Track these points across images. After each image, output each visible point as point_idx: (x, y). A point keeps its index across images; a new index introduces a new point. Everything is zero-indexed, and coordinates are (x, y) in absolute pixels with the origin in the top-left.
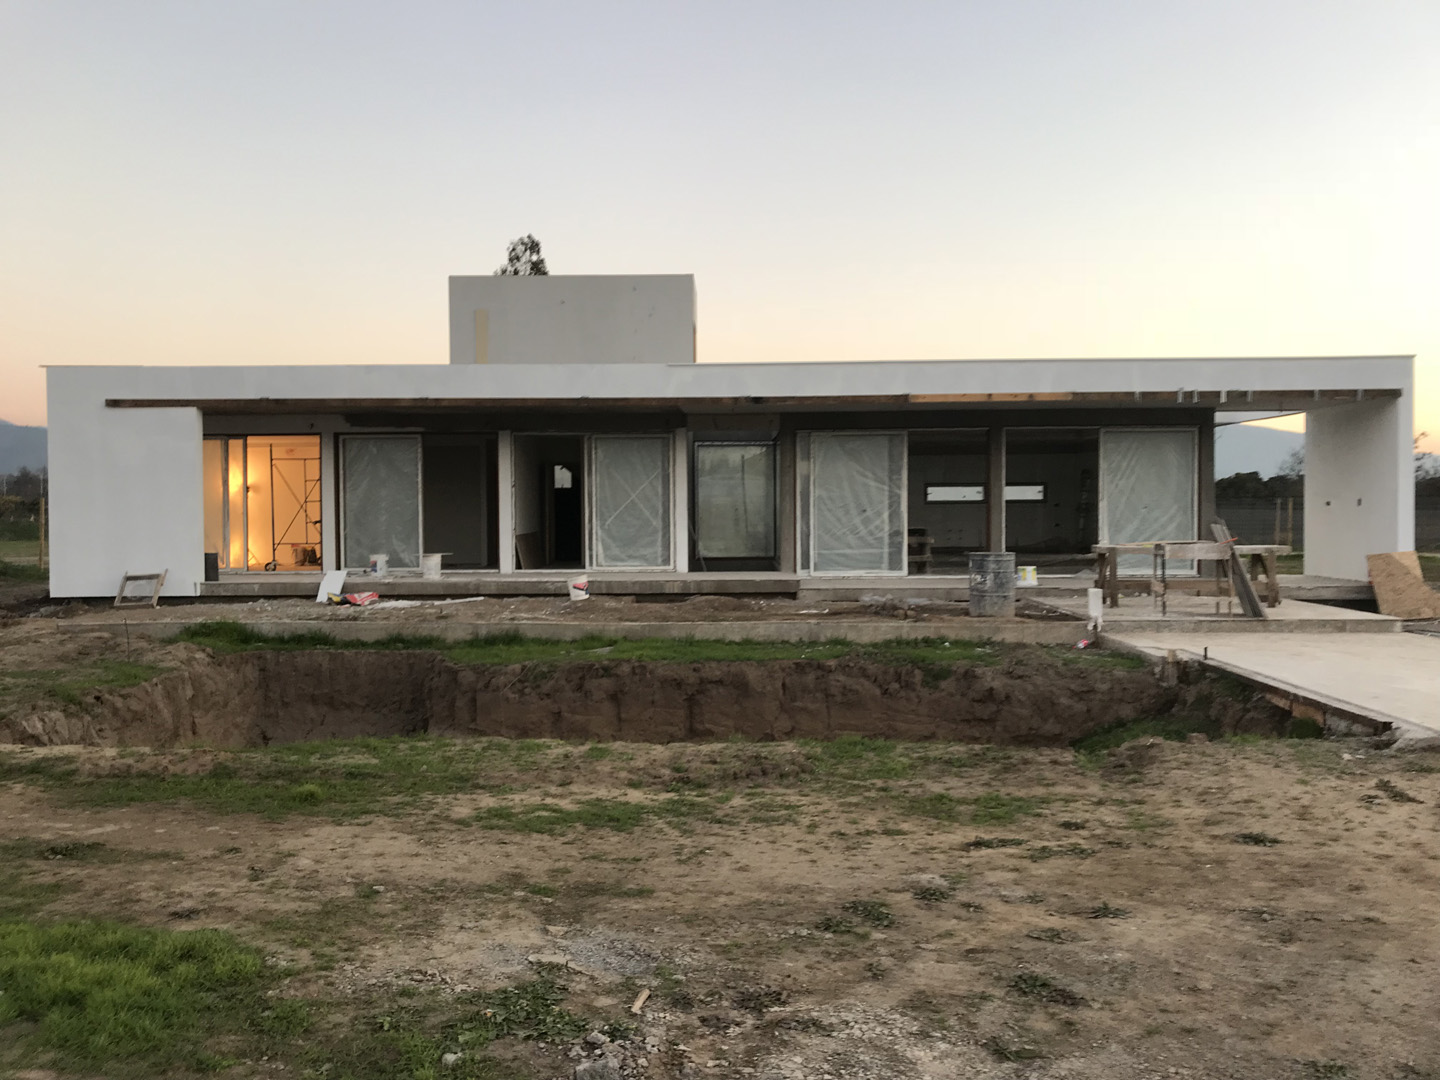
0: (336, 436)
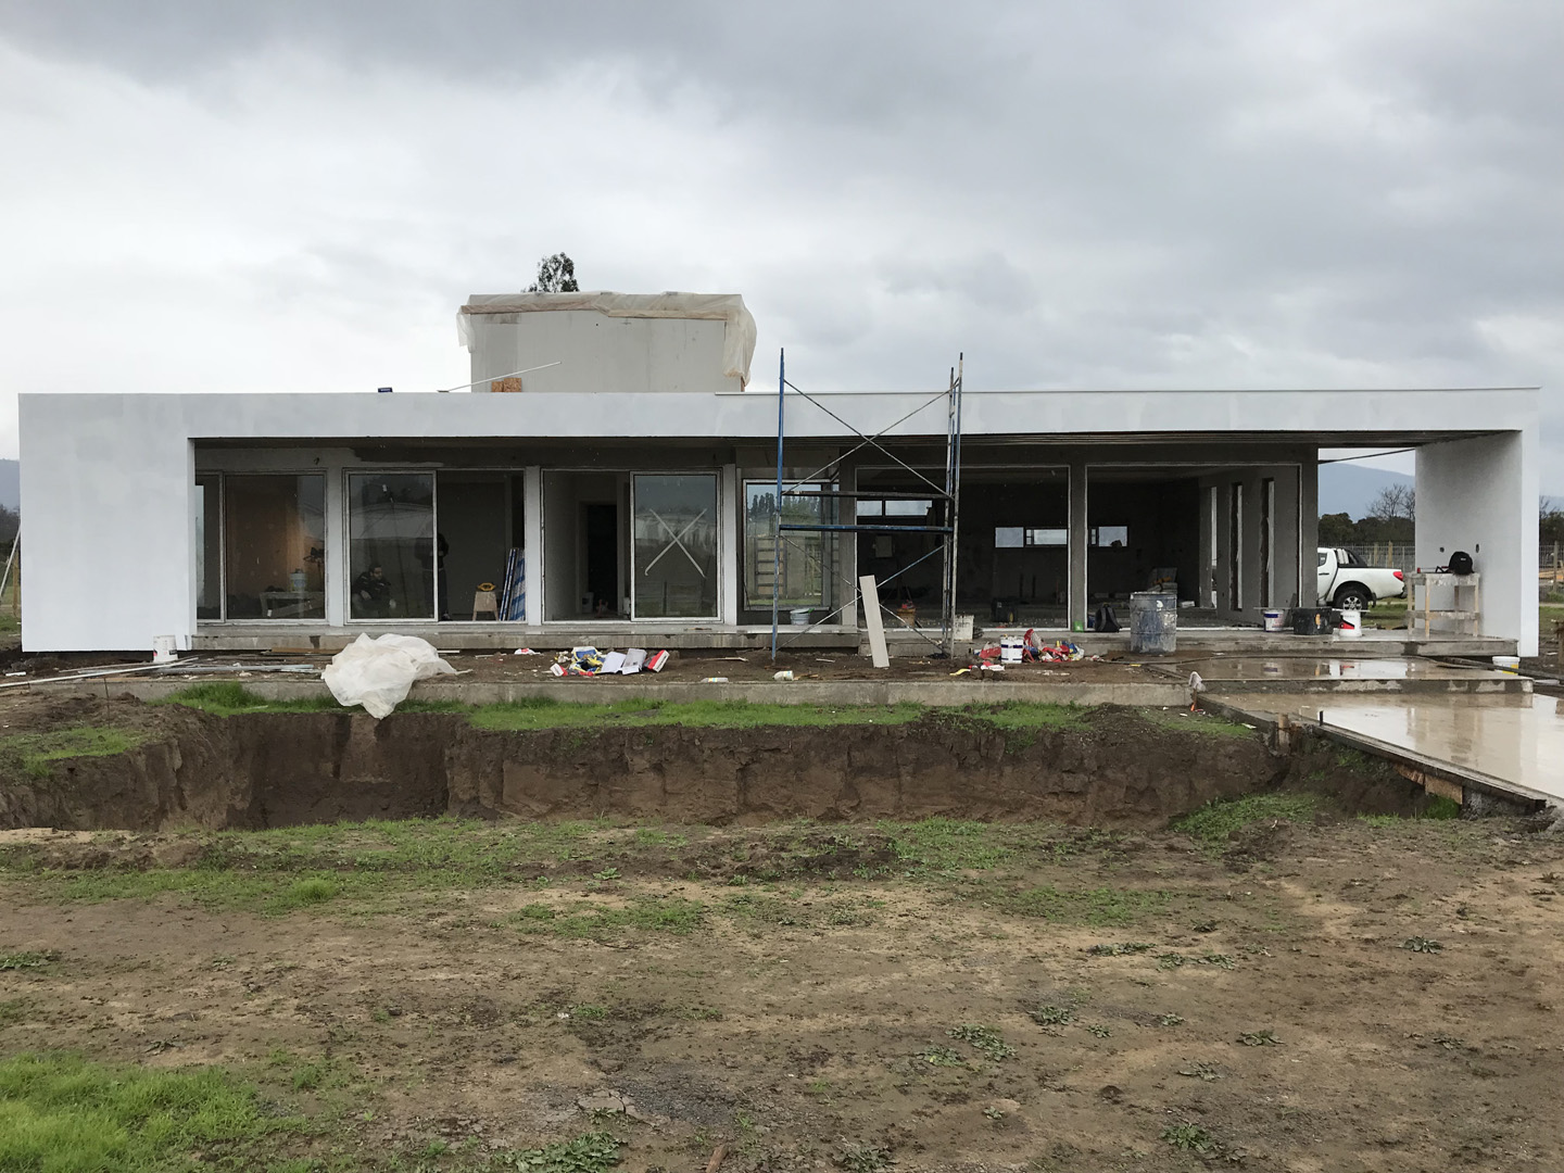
0: (344, 472)
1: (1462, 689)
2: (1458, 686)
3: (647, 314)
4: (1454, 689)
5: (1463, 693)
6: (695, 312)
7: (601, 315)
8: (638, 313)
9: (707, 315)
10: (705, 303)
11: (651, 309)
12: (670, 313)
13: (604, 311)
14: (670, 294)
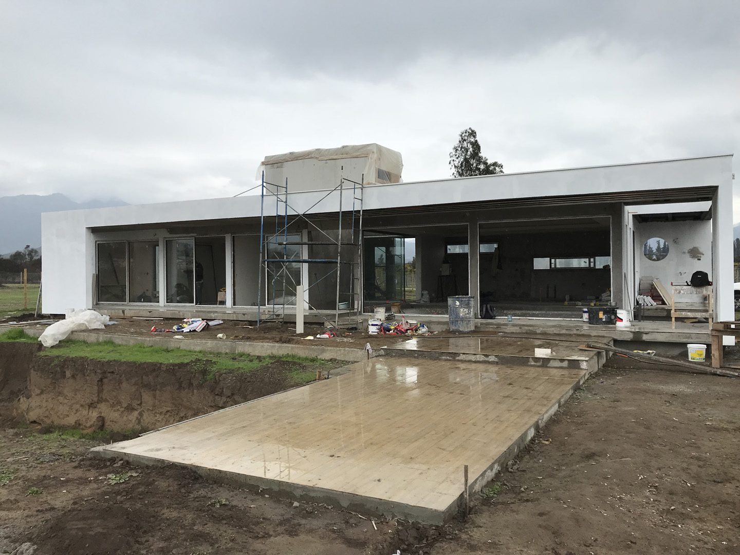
0: (164, 239)
1: (538, 364)
2: (535, 362)
3: (335, 157)
4: (533, 363)
5: (539, 366)
6: (355, 154)
7: (316, 160)
8: (331, 157)
9: (360, 155)
10: (359, 149)
11: (336, 155)
12: (344, 156)
13: (317, 158)
14: (343, 147)
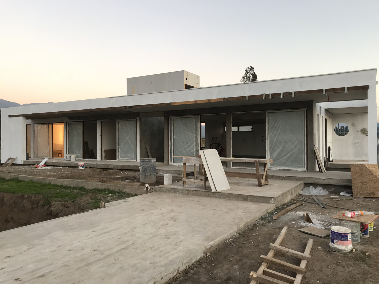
0: (67, 122)
